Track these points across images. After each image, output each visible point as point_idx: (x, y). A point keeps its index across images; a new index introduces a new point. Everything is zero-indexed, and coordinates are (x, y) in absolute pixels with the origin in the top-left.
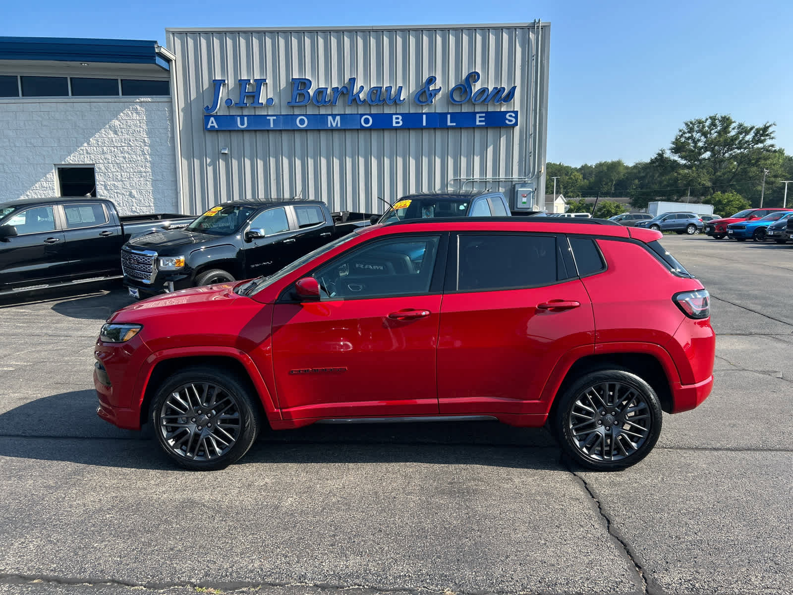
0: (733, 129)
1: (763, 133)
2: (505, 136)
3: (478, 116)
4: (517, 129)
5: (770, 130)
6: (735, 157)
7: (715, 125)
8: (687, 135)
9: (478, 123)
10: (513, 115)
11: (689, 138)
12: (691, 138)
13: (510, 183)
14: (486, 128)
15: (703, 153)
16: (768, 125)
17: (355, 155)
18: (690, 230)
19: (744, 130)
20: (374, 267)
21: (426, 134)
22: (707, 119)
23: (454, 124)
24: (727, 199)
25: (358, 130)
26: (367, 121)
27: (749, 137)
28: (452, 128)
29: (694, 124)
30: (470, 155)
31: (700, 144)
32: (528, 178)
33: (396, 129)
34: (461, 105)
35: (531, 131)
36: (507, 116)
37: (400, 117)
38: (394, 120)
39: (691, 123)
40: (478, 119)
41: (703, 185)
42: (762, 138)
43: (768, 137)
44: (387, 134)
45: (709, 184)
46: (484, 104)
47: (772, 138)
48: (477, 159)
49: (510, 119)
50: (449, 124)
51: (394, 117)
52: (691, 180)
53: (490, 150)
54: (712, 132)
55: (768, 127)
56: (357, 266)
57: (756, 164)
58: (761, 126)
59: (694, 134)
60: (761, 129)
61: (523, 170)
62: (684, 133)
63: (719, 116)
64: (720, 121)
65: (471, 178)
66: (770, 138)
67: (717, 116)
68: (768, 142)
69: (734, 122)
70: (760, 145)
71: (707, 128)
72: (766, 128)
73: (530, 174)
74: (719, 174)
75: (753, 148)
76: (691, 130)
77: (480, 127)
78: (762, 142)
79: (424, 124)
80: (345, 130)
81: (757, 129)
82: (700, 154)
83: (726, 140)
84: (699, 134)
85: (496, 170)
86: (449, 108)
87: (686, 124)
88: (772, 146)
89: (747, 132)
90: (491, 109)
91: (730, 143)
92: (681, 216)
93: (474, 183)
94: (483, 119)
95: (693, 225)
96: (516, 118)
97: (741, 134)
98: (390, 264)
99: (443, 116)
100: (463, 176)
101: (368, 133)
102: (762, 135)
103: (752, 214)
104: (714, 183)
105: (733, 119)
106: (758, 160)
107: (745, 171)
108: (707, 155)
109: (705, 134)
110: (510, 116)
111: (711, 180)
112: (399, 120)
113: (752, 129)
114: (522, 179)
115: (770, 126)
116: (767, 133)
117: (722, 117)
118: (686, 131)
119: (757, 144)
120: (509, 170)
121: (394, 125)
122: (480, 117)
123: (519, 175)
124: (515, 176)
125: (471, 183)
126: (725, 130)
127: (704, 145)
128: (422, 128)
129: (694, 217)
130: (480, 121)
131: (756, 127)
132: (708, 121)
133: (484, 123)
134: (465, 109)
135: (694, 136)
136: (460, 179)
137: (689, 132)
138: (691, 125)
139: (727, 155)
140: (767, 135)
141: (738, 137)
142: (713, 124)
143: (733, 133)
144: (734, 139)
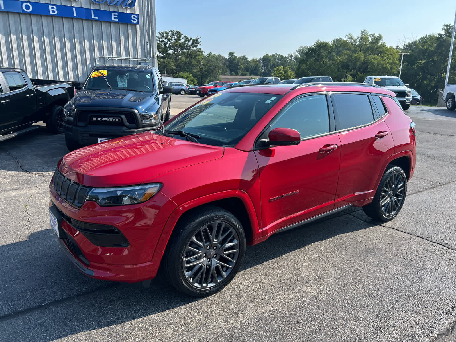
0: (182, 38)
1: (196, 42)
2: (131, 30)
3: (113, 14)
4: (138, 26)
5: (199, 41)
6: (184, 53)
7: (174, 36)
8: (161, 40)
9: (113, 19)
10: (136, 17)
11: (162, 41)
12: (163, 41)
13: (137, 61)
14: (118, 23)
15: (169, 51)
16: (198, 38)
17: (19, 33)
18: (182, 92)
19: (187, 40)
20: (111, 119)
21: (75, 22)
22: (169, 32)
23: (97, 18)
24: (186, 76)
25: (19, 13)
26: (27, 7)
27: (190, 44)
28: (95, 20)
29: (164, 34)
30: (110, 41)
31: (167, 45)
32: (147, 59)
33: (52, 16)
34: (100, 5)
35: (147, 29)
36: (132, 17)
37: (55, 8)
38: (51, 10)
39: (162, 33)
40: (113, 17)
41: (172, 68)
42: (196, 44)
43: (198, 44)
44: (44, 20)
45: (174, 68)
46: (115, 6)
47: (200, 45)
48: (114, 44)
49: (134, 20)
50: (93, 17)
51: (50, 7)
52: (166, 65)
53: (122, 39)
54: (173, 39)
55: (198, 39)
56: (95, 119)
57: (194, 58)
58: (195, 38)
59: (164, 39)
60: (195, 40)
61: (144, 54)
62: (159, 38)
63: (175, 31)
64: (176, 33)
65: (111, 57)
66: (199, 45)
67: (174, 30)
68: (199, 47)
69: (182, 35)
70: (195, 48)
71: (170, 37)
72: (197, 40)
73: (148, 57)
74: (178, 62)
75: (192, 49)
76: (162, 37)
77: (115, 22)
78: (196, 46)
79: (75, 15)
80: (8, 13)
81: (193, 40)
82: (168, 51)
83: (180, 44)
84: (166, 40)
85: (127, 53)
86: (91, 5)
87: (160, 33)
88: (200, 49)
89: (189, 41)
90: (120, 10)
91: (182, 46)
92: (177, 85)
93: (114, 60)
94: (117, 17)
95: (183, 89)
96: (138, 18)
97: (186, 42)
98: (123, 117)
99: (89, 10)
100: (106, 55)
101: (28, 17)
102: (196, 43)
103: (217, 84)
104: (177, 67)
105: (182, 33)
106: (195, 56)
107: (190, 62)
108: (171, 51)
109: (169, 40)
110: (134, 17)
111: (175, 65)
112: (55, 10)
113: (191, 39)
114: (144, 59)
115: (199, 38)
116: (198, 42)
117: (176, 32)
118: (160, 37)
119: (194, 47)
120: (135, 53)
121: (51, 13)
122: (114, 15)
123: (142, 56)
124: (139, 57)
125: (112, 60)
126: (179, 39)
127: (169, 46)
128: (73, 18)
129: (183, 85)
130: (115, 18)
131: (193, 39)
132: (170, 33)
133: (117, 20)
134: (103, 8)
135: (164, 40)
136: (104, 57)
137: (162, 38)
138: (162, 34)
139: (181, 52)
140: (198, 43)
141: (185, 44)
142: (173, 35)
143: (182, 41)
144: (183, 44)
